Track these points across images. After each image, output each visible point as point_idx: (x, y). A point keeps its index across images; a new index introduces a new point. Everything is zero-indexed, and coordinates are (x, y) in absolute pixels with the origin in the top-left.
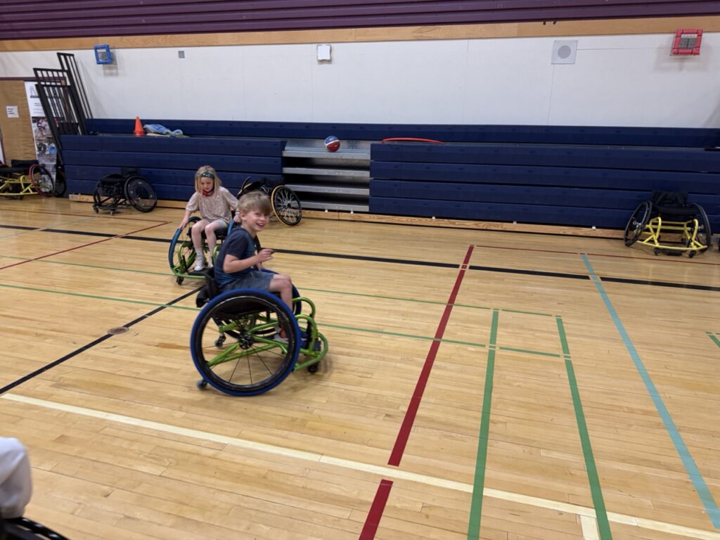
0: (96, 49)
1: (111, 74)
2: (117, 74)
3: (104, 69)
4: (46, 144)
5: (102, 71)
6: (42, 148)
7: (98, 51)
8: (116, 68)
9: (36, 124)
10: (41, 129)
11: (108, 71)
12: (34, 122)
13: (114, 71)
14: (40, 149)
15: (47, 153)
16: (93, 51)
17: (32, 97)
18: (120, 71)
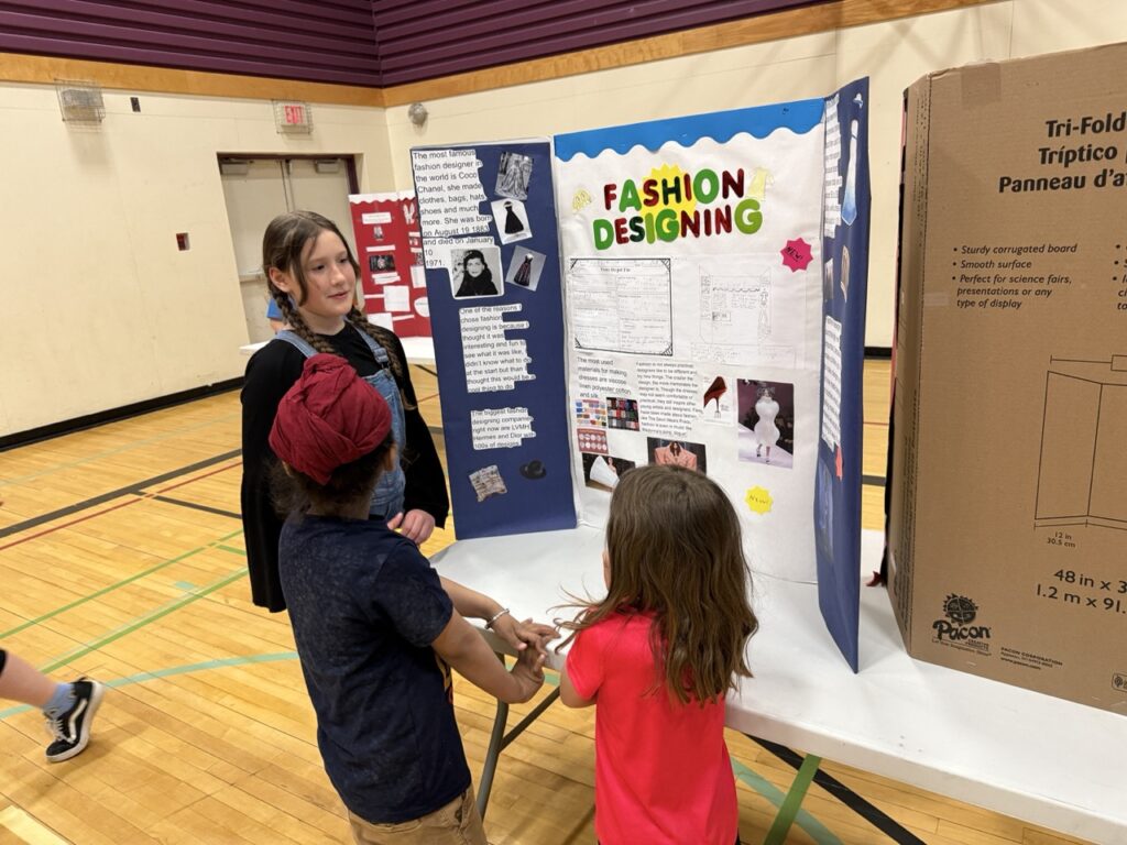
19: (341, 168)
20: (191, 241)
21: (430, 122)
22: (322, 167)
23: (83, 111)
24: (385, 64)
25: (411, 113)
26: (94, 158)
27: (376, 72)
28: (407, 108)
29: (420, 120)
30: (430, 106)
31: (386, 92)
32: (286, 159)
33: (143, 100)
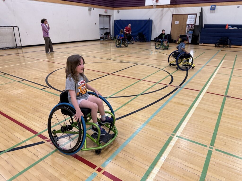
0: (211, 6)
1: (212, 13)
2: (214, 13)
3: (210, 11)
4: (189, 31)
5: (210, 12)
6: (188, 32)
7: (212, 7)
8: (215, 11)
9: (188, 26)
10: (189, 27)
11: (211, 12)
12: (188, 25)
13: (214, 12)
14: (187, 32)
15: (189, 33)
16: (210, 7)
17: (189, 19)
18: (215, 12)
19: (109, 17)
20: (96, 24)
21: (120, 12)
22: (107, 17)
23: (90, 10)
24: (115, 5)
25: (118, 11)
26: (90, 14)
27: (114, 6)
28: (117, 11)
29: (118, 12)
30: (120, 11)
31: (115, 8)
32: (104, 15)
33: (94, 9)
